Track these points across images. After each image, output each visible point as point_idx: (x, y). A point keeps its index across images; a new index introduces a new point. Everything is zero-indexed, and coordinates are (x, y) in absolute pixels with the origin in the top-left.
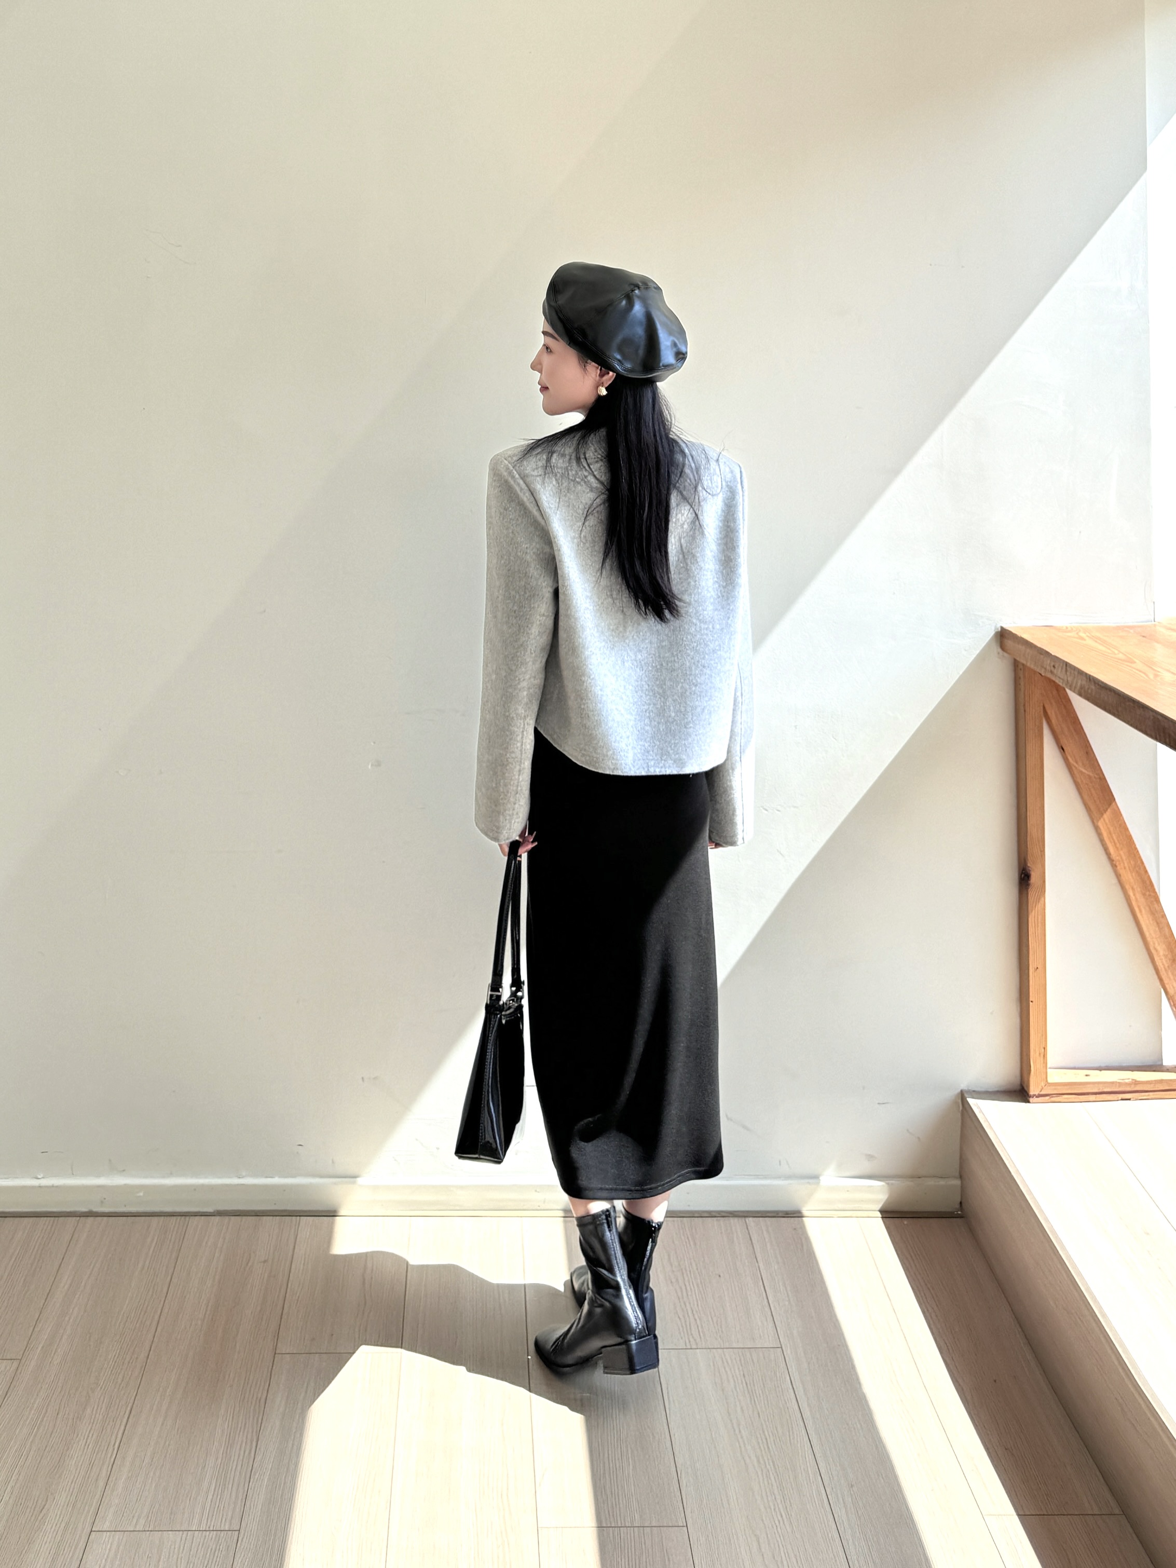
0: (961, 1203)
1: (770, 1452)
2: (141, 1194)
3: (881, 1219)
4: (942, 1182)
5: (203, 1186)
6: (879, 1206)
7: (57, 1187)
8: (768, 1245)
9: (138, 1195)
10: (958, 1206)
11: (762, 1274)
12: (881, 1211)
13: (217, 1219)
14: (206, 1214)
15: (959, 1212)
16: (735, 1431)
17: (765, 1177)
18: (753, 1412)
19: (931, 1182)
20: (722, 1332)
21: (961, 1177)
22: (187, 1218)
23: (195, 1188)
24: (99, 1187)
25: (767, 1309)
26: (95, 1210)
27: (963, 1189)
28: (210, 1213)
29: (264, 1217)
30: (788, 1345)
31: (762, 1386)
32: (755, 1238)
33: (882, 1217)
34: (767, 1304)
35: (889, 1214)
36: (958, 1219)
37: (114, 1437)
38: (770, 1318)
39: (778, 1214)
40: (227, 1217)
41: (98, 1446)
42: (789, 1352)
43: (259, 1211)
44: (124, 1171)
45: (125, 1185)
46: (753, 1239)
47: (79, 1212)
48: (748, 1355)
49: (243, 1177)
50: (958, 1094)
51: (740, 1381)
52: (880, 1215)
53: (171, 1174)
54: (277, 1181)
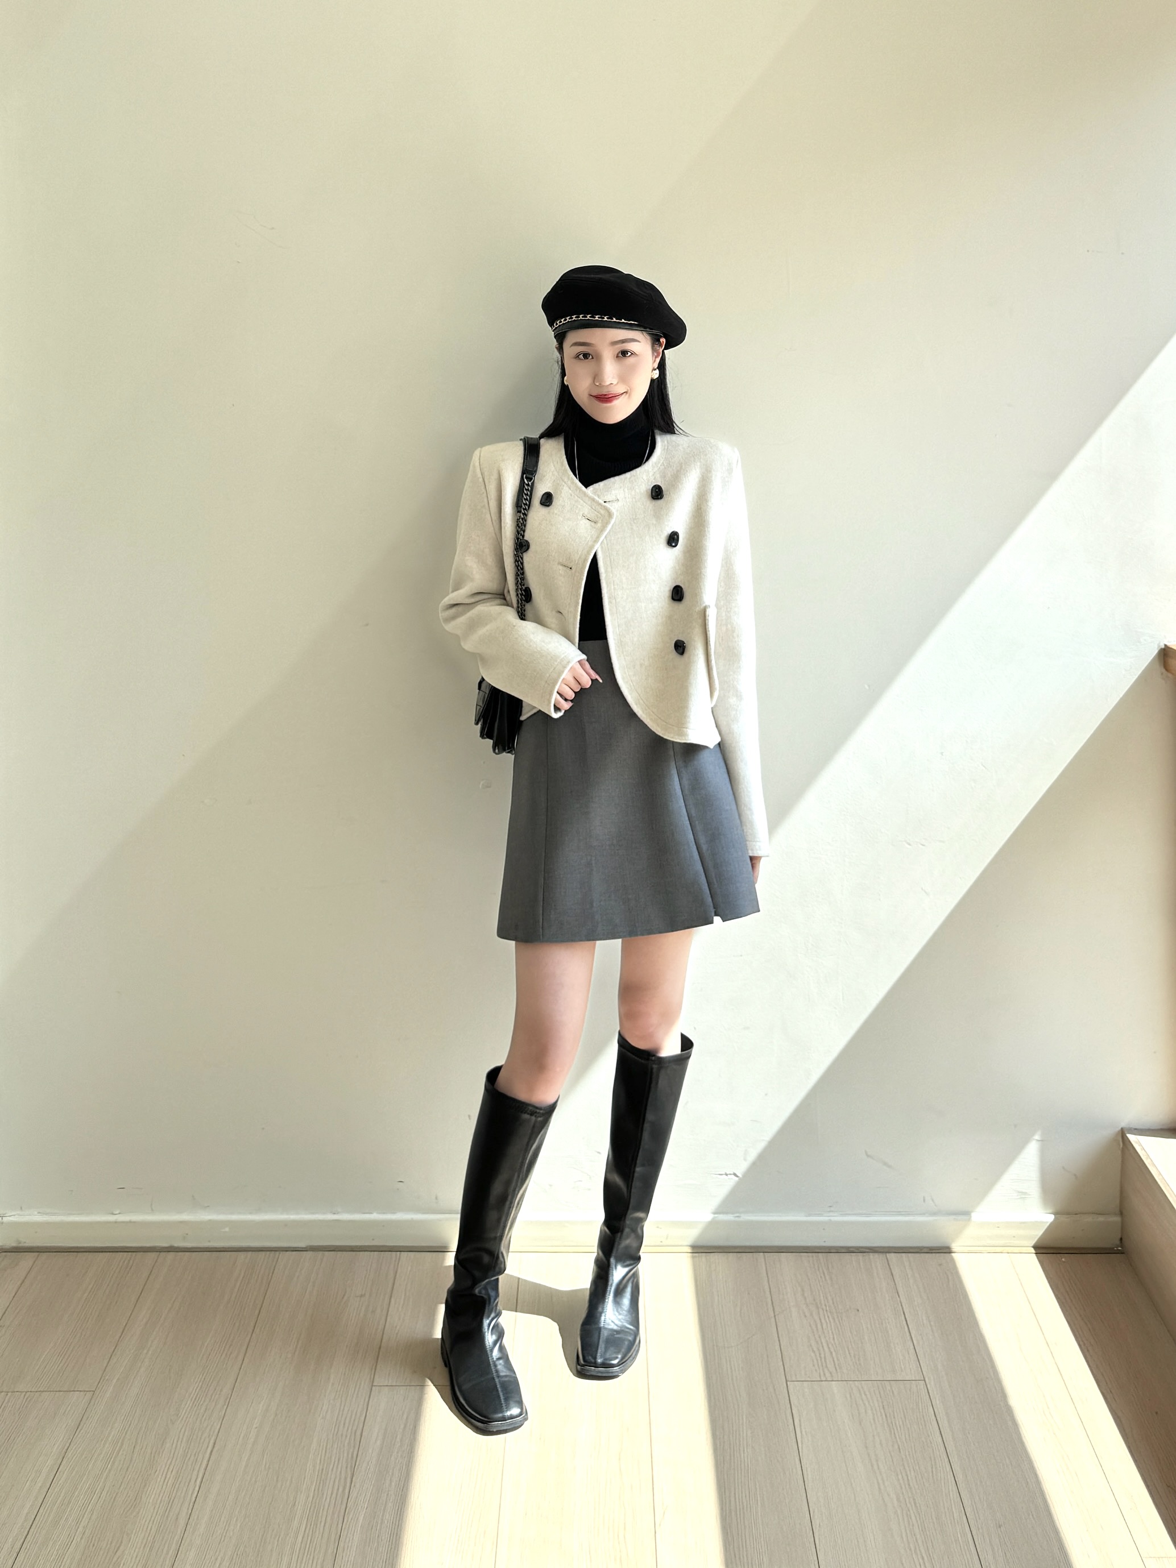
0: (1121, 1239)
1: (910, 1488)
2: (227, 1229)
3: (1034, 1255)
4: (1101, 1219)
5: (294, 1222)
6: (1033, 1243)
7: (134, 1222)
8: (911, 1281)
9: (223, 1230)
10: (1118, 1242)
11: (905, 1309)
12: (1035, 1247)
13: (310, 1254)
14: (297, 1249)
15: (1120, 1248)
16: (872, 1466)
17: (908, 1214)
18: (893, 1446)
19: (1089, 1219)
20: (860, 1364)
21: (1121, 1213)
22: (278, 1252)
23: (286, 1224)
24: (181, 1222)
25: (910, 1343)
26: (176, 1245)
27: (1123, 1227)
28: (303, 1248)
29: (361, 1253)
30: (932, 1378)
31: (903, 1418)
32: (896, 1272)
33: (1036, 1253)
34: (909, 1338)
35: (1045, 1250)
36: (1118, 1255)
37: (195, 1472)
38: (912, 1351)
39: (921, 1250)
40: (321, 1252)
41: (178, 1482)
42: (932, 1383)
43: (356, 1246)
44: (208, 1206)
45: (210, 1220)
46: (894, 1273)
47: (158, 1247)
48: (888, 1388)
49: (338, 1213)
50: (1119, 1131)
51: (879, 1414)
52: (1034, 1252)
53: (259, 1210)
54: (375, 1216)
